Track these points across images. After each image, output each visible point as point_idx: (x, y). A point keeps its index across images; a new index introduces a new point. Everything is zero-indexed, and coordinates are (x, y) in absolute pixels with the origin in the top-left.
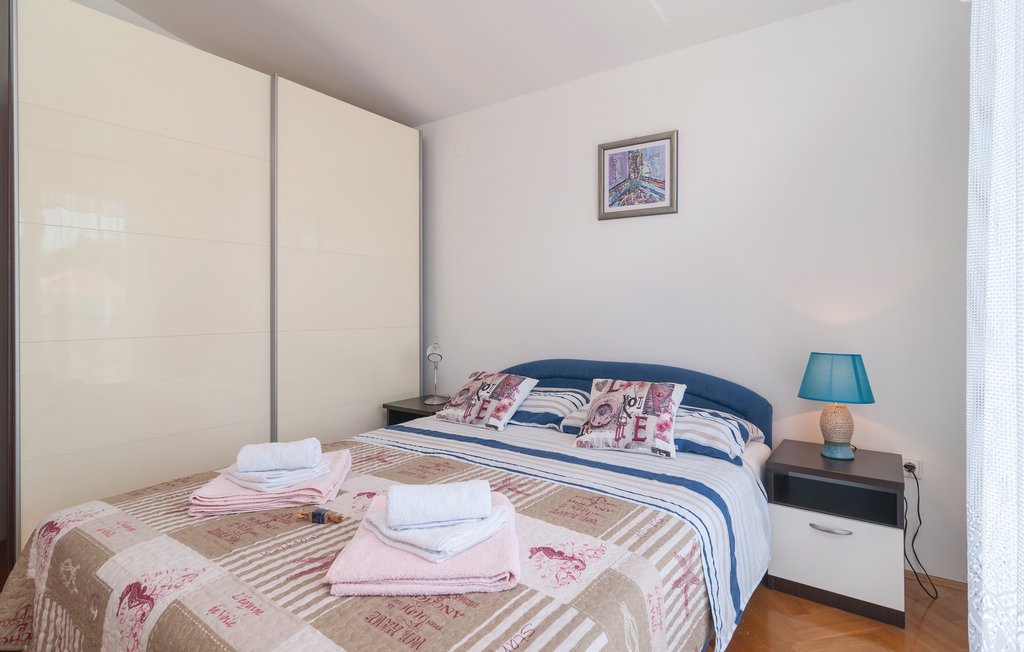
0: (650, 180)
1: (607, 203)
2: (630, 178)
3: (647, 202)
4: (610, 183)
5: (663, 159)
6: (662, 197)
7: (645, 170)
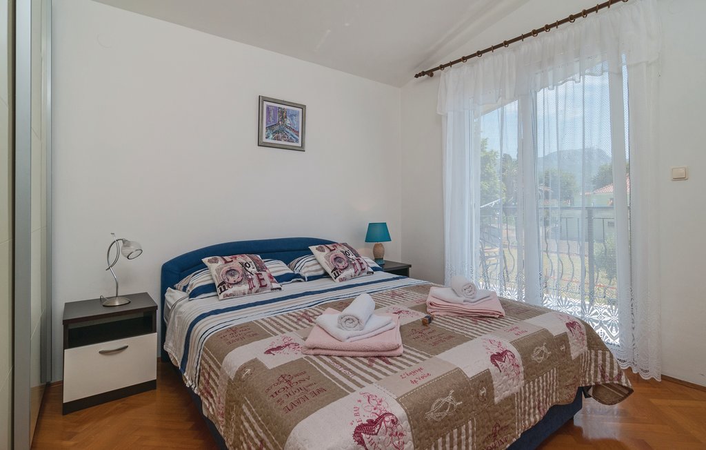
0: (290, 128)
1: (264, 136)
2: (279, 124)
3: (288, 141)
4: (267, 124)
5: (298, 119)
6: (297, 141)
7: (288, 122)
